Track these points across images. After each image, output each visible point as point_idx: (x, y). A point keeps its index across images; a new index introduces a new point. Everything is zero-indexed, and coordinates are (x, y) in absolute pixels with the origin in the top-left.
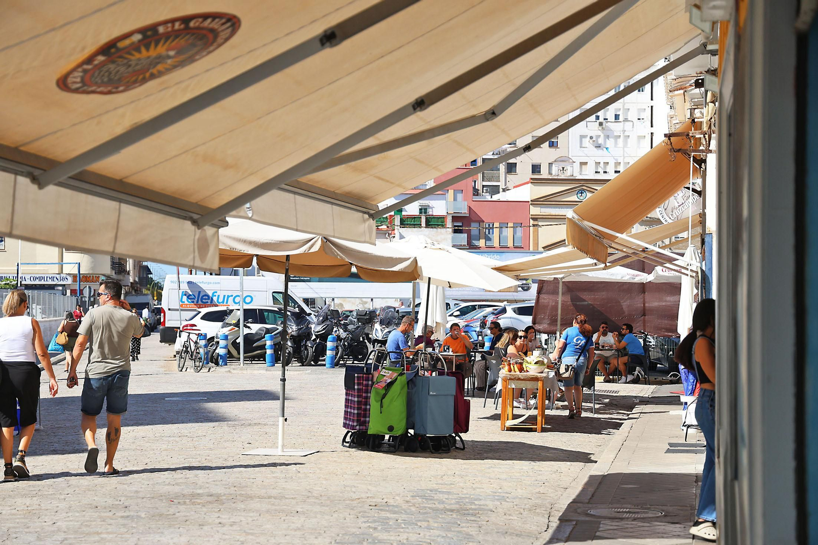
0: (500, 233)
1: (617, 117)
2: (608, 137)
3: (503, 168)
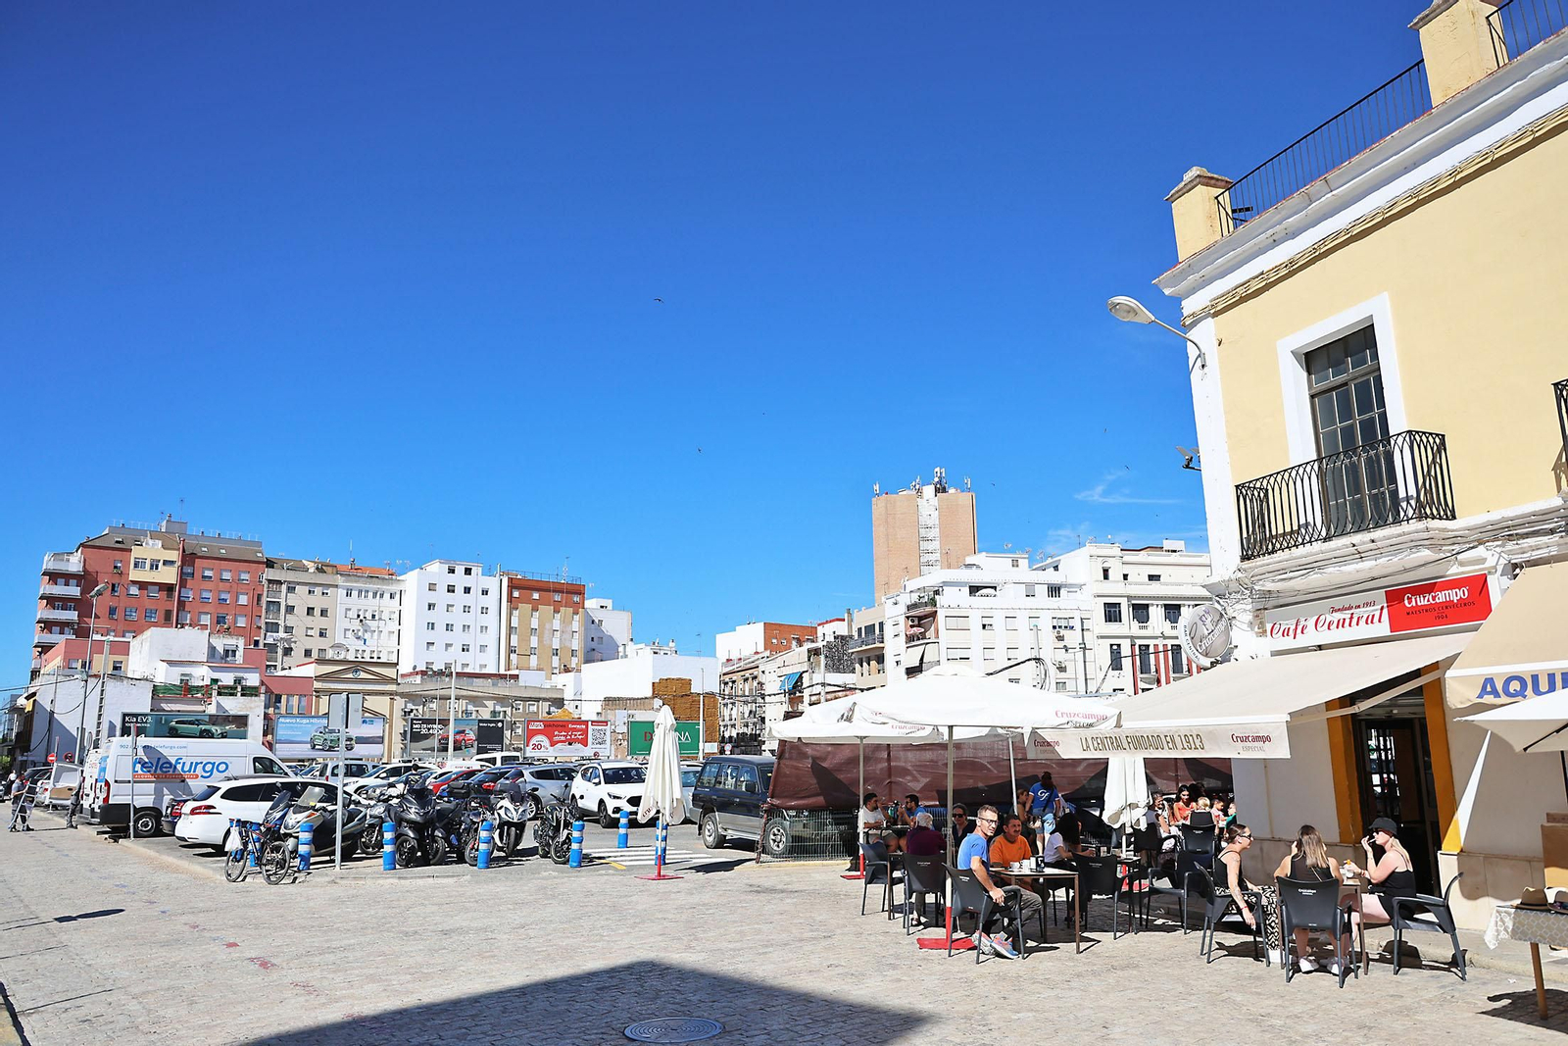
0: (288, 701)
1: (374, 616)
2: (366, 631)
3: (280, 651)
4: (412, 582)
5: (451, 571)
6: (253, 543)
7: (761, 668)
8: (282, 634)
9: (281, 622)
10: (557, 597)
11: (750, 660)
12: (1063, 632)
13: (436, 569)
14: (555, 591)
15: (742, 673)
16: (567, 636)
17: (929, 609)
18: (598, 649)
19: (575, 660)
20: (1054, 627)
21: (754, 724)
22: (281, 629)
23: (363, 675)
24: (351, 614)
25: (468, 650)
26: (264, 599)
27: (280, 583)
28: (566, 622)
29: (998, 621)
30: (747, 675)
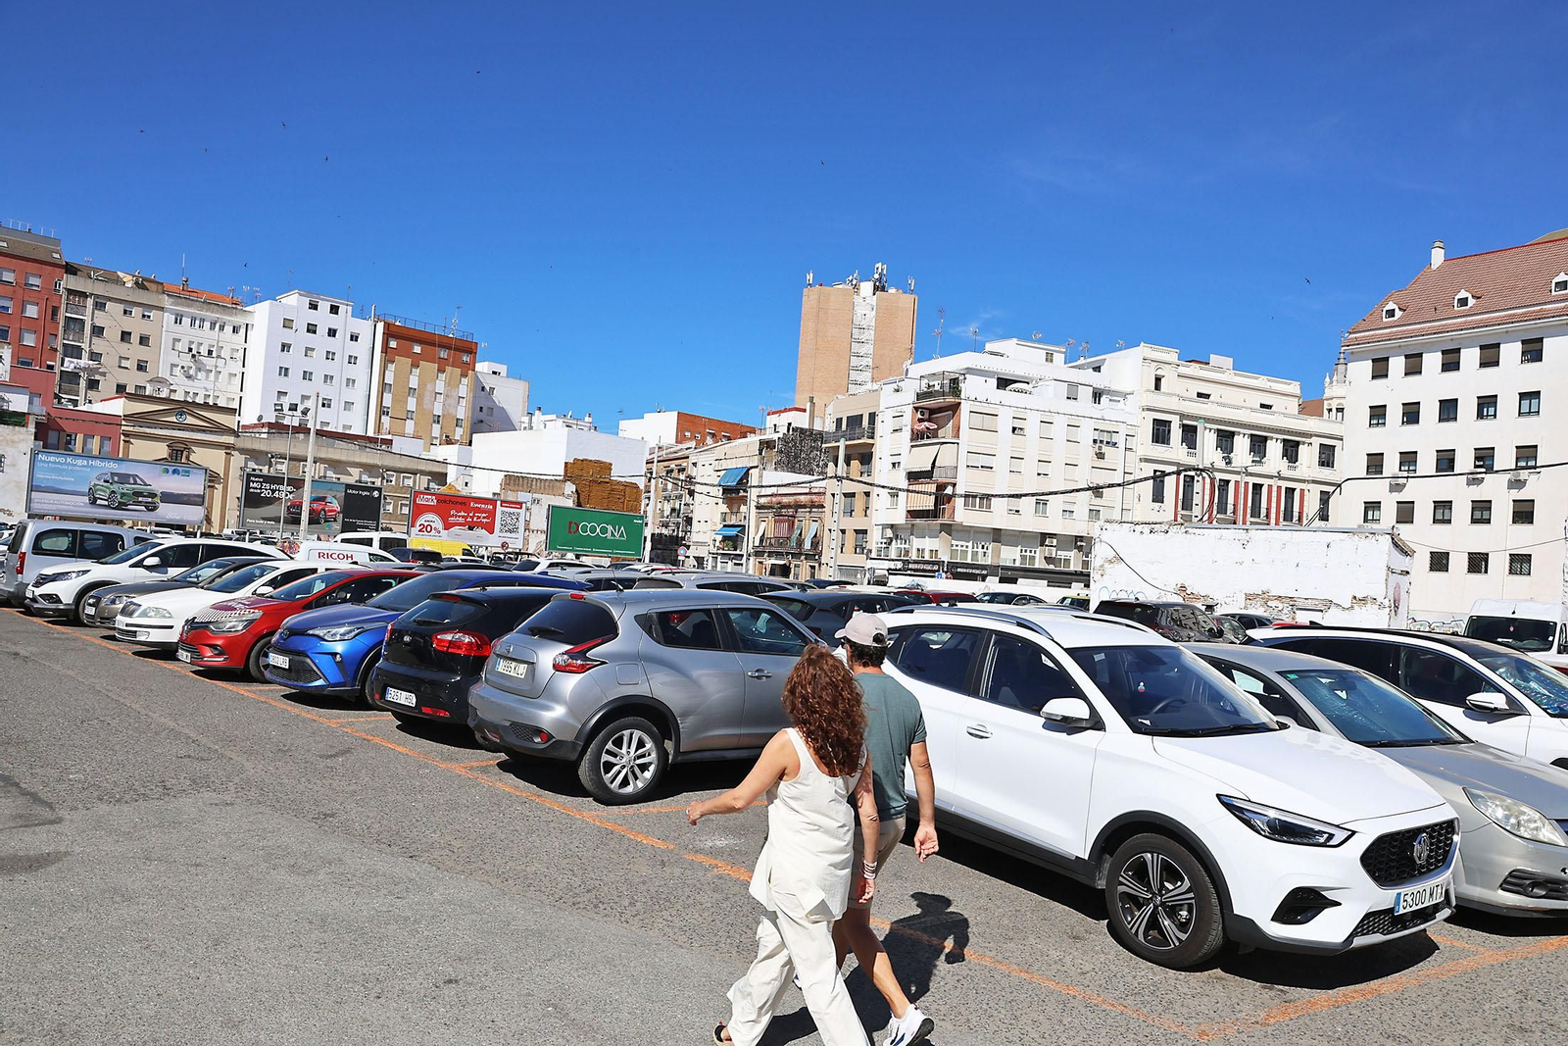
0: (85, 443)
1: (210, 352)
2: (199, 370)
3: (83, 383)
4: (261, 314)
5: (314, 306)
6: (46, 239)
7: (692, 459)
8: (84, 362)
9: (85, 346)
10: (443, 354)
11: (672, 450)
12: (1105, 449)
13: (293, 302)
14: (443, 346)
15: (666, 464)
16: (452, 401)
17: (950, 400)
18: (487, 418)
19: (459, 431)
20: (1095, 441)
21: (678, 525)
22: (85, 355)
23: (190, 420)
24: (179, 346)
25: (329, 406)
26: (62, 314)
27: (84, 295)
28: (452, 385)
29: (1032, 426)
30: (673, 466)
